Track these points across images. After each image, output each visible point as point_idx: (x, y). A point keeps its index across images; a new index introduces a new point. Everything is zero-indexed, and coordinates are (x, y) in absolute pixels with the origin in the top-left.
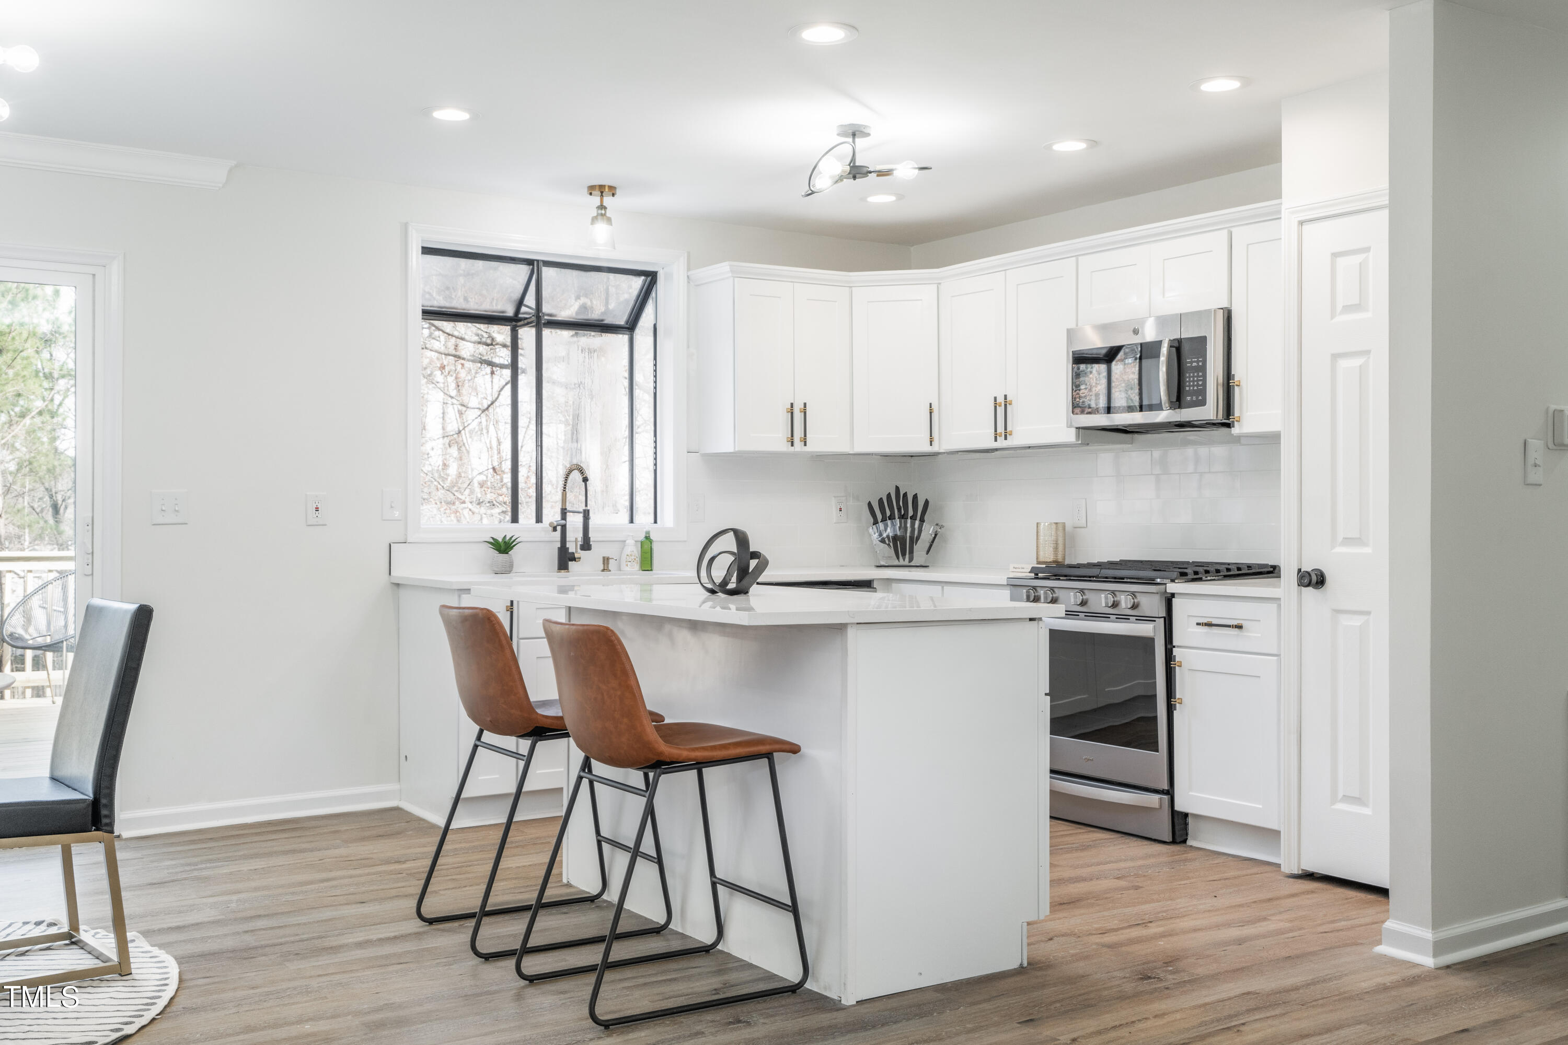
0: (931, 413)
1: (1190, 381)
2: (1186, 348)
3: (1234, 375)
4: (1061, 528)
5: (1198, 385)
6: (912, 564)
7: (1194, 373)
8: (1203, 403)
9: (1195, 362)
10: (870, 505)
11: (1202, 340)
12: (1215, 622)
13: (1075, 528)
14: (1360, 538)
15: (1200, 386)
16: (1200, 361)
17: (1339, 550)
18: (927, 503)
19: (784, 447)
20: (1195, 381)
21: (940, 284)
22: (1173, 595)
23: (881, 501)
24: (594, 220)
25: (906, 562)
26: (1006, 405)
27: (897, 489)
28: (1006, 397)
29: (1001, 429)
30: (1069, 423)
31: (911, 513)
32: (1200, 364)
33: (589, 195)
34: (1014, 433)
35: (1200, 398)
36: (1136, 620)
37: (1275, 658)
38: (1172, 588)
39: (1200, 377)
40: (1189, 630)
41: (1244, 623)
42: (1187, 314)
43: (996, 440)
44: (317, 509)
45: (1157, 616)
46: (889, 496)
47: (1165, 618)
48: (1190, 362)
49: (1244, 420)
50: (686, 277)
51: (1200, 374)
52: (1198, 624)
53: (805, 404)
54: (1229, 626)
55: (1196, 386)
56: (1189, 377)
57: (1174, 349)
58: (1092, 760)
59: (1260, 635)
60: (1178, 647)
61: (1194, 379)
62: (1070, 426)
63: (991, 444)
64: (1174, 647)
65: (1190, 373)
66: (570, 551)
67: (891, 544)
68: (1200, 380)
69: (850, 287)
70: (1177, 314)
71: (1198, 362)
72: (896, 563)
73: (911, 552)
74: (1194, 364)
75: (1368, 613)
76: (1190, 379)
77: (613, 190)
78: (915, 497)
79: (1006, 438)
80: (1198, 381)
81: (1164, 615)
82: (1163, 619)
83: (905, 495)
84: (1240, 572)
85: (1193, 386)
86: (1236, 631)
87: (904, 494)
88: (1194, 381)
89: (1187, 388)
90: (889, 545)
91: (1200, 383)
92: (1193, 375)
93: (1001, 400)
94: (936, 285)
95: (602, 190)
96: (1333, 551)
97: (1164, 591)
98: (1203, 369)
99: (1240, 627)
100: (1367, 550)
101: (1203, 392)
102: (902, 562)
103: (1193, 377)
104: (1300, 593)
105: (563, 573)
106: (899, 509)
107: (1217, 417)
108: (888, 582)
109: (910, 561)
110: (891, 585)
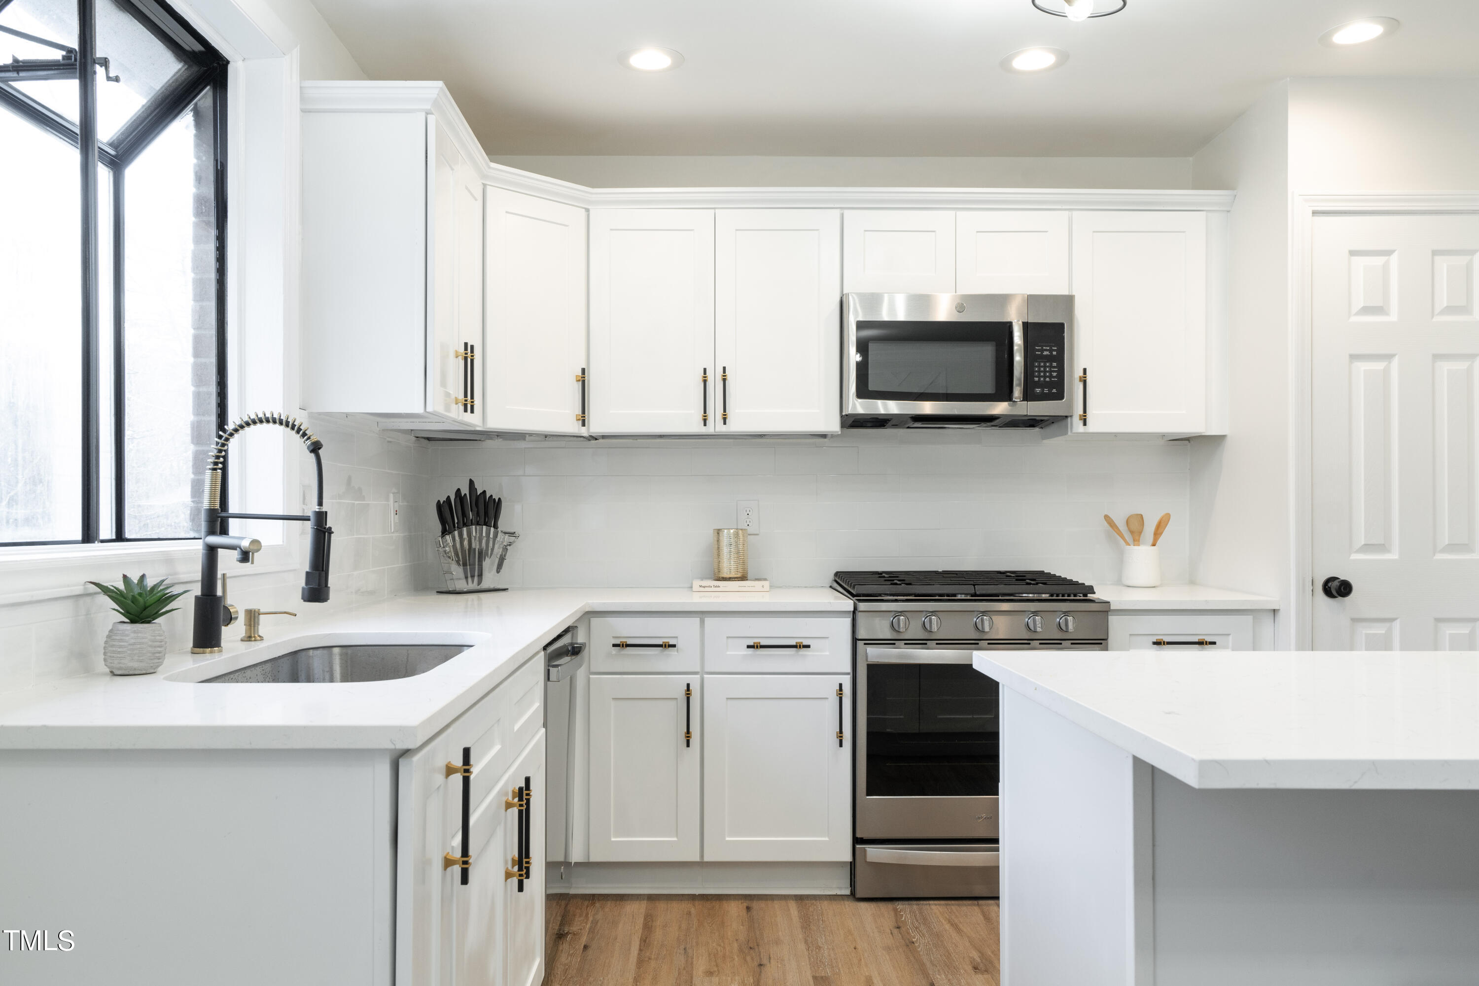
2: (1033, 334)
5: (1051, 377)
6: (481, 586)
7: (1045, 363)
9: (1046, 350)
10: (439, 507)
11: (1057, 327)
14: (1384, 545)
15: (1055, 377)
16: (1054, 350)
18: (499, 504)
20: (1048, 372)
21: (590, 209)
26: (724, 380)
28: (725, 369)
29: (713, 410)
32: (1054, 353)
34: (730, 416)
35: (1054, 391)
36: (1073, 643)
39: (1054, 367)
42: (1036, 296)
43: (704, 424)
48: (1040, 349)
51: (1055, 364)
55: (1048, 377)
56: (1039, 367)
65: (1040, 363)
68: (1055, 371)
70: (1023, 295)
71: (1051, 351)
74: (1045, 353)
76: (1039, 370)
79: (724, 423)
80: (1051, 372)
85: (1045, 377)
88: (1045, 372)
89: (1036, 379)
91: (1055, 374)
92: (1036, 367)
93: (714, 372)
94: (585, 210)
98: (1057, 359)
99: (1206, 643)
100: (1392, 556)
101: (1057, 385)
102: (470, 585)
103: (1045, 367)
108: (587, 617)
109: (480, 581)
110: (591, 620)
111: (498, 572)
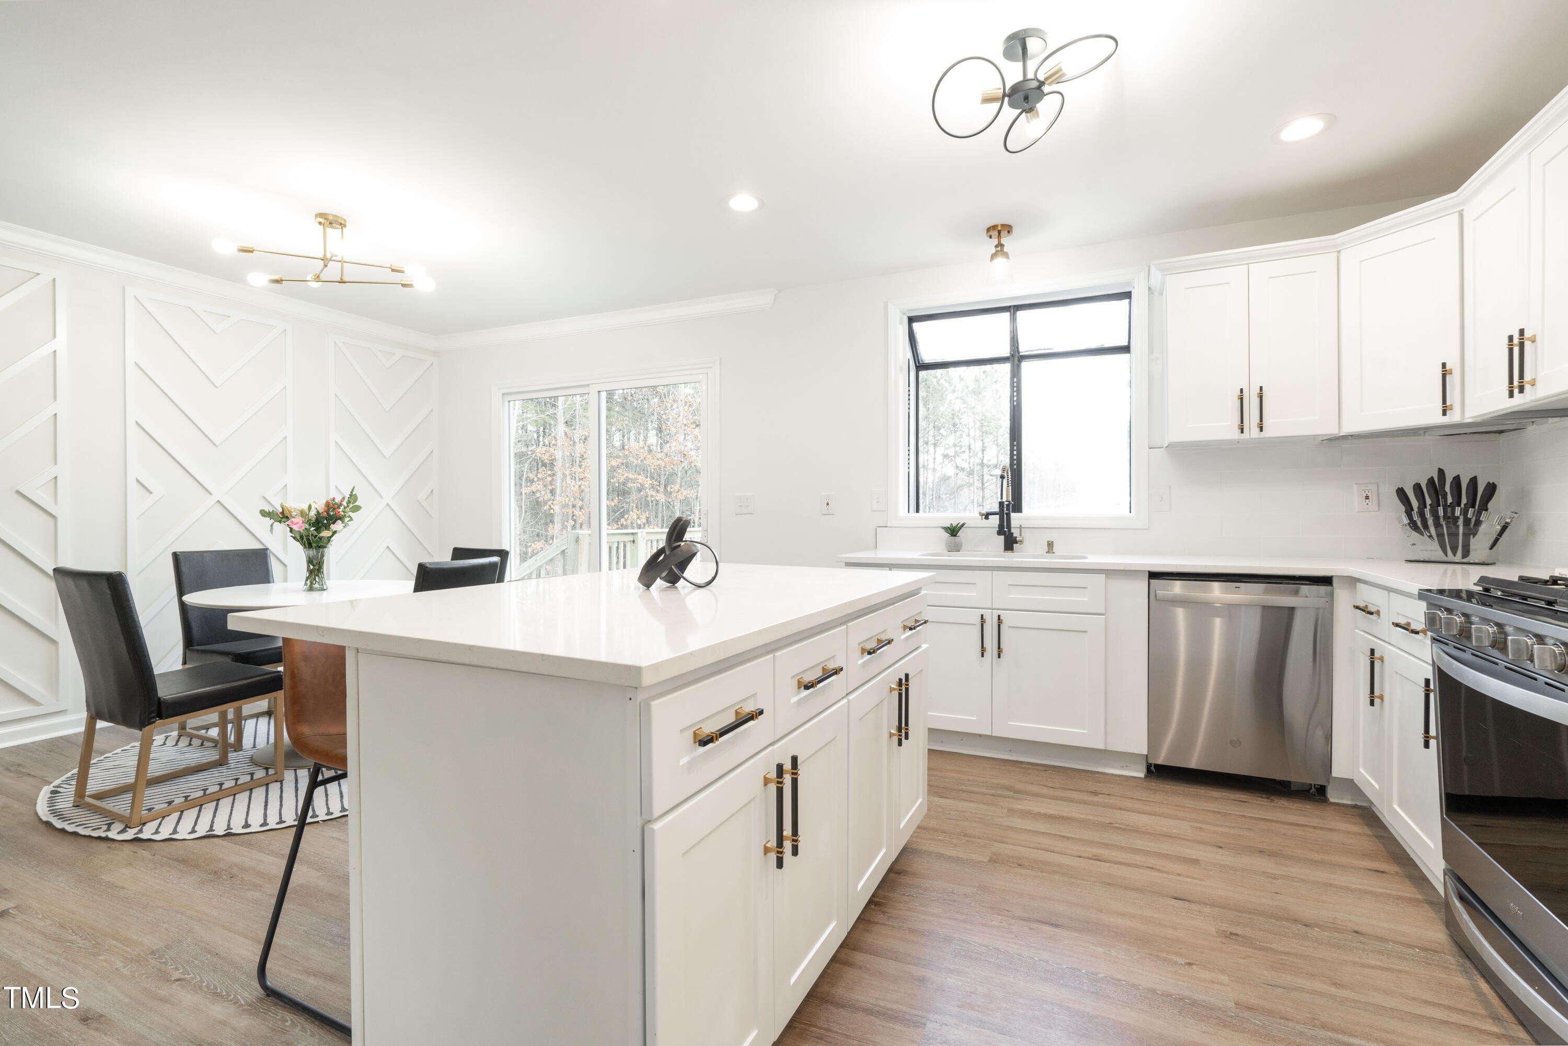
0: (1445, 374)
6: (1467, 559)
10: (1402, 491)
18: (1492, 486)
21: (1461, 210)
23: (1417, 486)
24: (993, 256)
25: (1459, 557)
26: (1522, 344)
27: (1442, 471)
28: (1522, 331)
31: (1464, 500)
33: (989, 238)
34: (1538, 381)
43: (1511, 396)
44: (828, 504)
46: (1430, 479)
53: (1261, 388)
63: (1507, 403)
66: (1014, 535)
67: (1434, 536)
69: (1338, 251)
72: (1444, 558)
73: (1466, 543)
77: (1008, 228)
78: (1474, 481)
79: (1521, 391)
83: (1456, 478)
87: (1453, 478)
90: (1431, 537)
94: (1458, 214)
95: (999, 231)
102: (1452, 557)
105: (1009, 553)
106: (1445, 496)
108: (1353, 581)
109: (1464, 556)
110: (1356, 585)
111: (1491, 548)
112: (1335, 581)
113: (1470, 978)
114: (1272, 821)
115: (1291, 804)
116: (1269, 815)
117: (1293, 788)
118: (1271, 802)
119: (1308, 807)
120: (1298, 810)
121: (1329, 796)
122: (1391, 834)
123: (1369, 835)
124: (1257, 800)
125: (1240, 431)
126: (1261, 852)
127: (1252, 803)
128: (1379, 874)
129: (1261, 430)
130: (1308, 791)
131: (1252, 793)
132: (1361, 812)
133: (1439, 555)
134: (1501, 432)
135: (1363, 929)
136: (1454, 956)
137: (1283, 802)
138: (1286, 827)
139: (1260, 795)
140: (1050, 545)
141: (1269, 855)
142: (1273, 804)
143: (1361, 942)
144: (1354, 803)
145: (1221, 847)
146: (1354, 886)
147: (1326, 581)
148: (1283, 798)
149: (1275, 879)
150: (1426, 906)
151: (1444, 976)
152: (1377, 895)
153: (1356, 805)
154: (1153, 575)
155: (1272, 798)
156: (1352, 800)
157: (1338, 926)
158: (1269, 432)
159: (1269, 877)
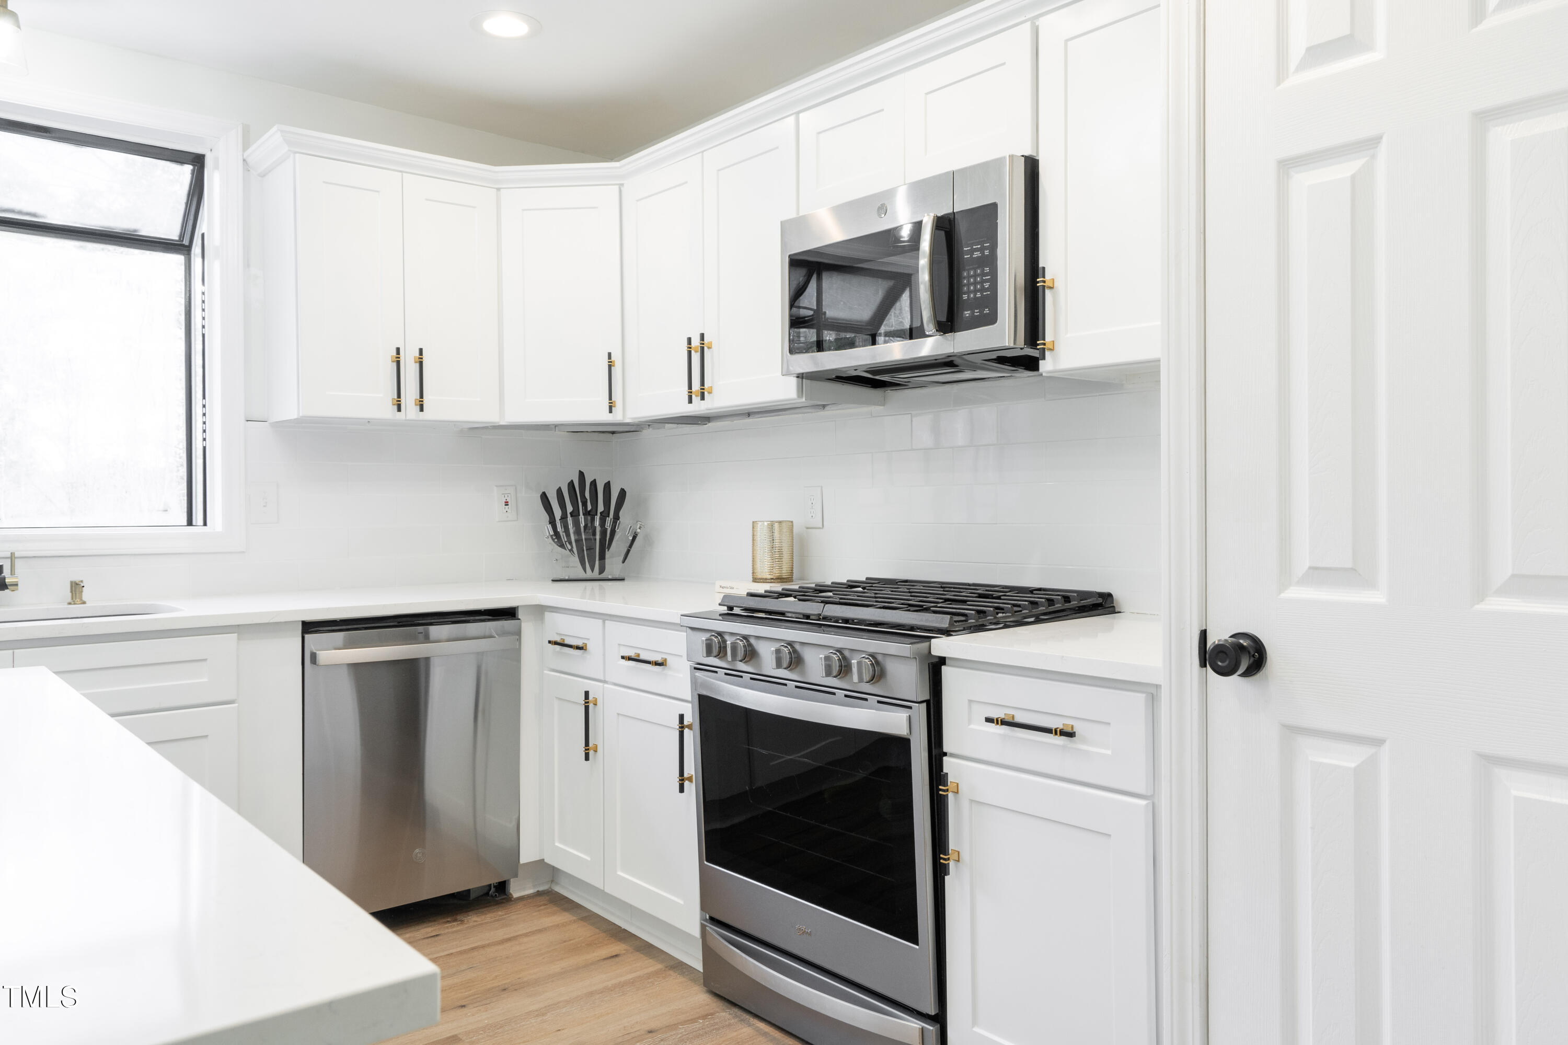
0: (610, 367)
1: (969, 284)
2: (962, 228)
3: (1044, 268)
4: (785, 529)
5: (983, 290)
6: (603, 576)
7: (975, 269)
8: (991, 319)
9: (977, 250)
10: (544, 497)
11: (990, 211)
12: (1019, 719)
13: (807, 528)
14: (1353, 569)
15: (987, 290)
16: (986, 248)
17: (1295, 593)
18: (623, 493)
19: (387, 411)
20: (979, 283)
21: (622, 185)
22: (942, 661)
23: (559, 492)
25: (596, 573)
26: (702, 349)
27: (581, 474)
28: (702, 336)
29: (696, 386)
30: (785, 370)
31: (601, 508)
32: (987, 252)
34: (714, 391)
35: (987, 311)
36: (879, 702)
37: (1143, 802)
38: (941, 646)
39: (987, 274)
40: (972, 726)
41: (1078, 728)
42: (963, 171)
43: (690, 401)
45: (915, 700)
46: (571, 484)
47: (928, 702)
48: (969, 251)
49: (1061, 348)
50: (241, 162)
51: (987, 270)
52: (989, 720)
53: (421, 351)
54: (1048, 731)
55: (979, 291)
56: (969, 277)
57: (943, 233)
58: (810, 934)
59: (1109, 752)
60: (953, 755)
61: (975, 280)
62: (785, 373)
63: (682, 408)
64: (945, 754)
65: (968, 271)
67: (575, 549)
68: (987, 281)
69: (498, 189)
70: (947, 173)
71: (982, 250)
72: (582, 574)
73: (602, 557)
74: (977, 254)
75: (1378, 742)
76: (968, 281)
78: (607, 486)
79: (703, 398)
80: (983, 282)
81: (927, 697)
82: (924, 705)
83: (594, 483)
84: (1052, 609)
85: (975, 291)
86: (1062, 740)
87: (591, 483)
88: (975, 283)
89: (965, 297)
90: (571, 550)
91: (987, 285)
92: (975, 272)
93: (696, 342)
94: (617, 187)
96: (1283, 595)
97: (926, 652)
98: (990, 261)
99: (1069, 734)
100: (1377, 597)
101: (991, 301)
102: (589, 574)
103: (975, 276)
104: (1205, 683)
106: (585, 504)
107: (1015, 343)
108: (540, 610)
109: (602, 570)
110: (544, 614)
111: (623, 562)
112: (521, 614)
113: (750, 1025)
114: (483, 947)
115: (483, 917)
116: (476, 939)
117: (473, 896)
118: (462, 921)
119: (500, 913)
120: (495, 921)
121: (511, 891)
122: (590, 911)
123: (575, 921)
124: (447, 928)
125: (396, 407)
126: (505, 989)
127: (445, 934)
128: (613, 959)
129: (422, 409)
130: (487, 894)
131: (434, 921)
132: (547, 898)
133: (579, 572)
134: (613, 433)
135: (653, 1025)
136: (724, 1010)
137: (474, 919)
138: (501, 947)
139: (444, 920)
140: (76, 588)
141: (516, 990)
142: (467, 926)
143: (662, 1040)
144: (535, 890)
145: (463, 1006)
146: (609, 984)
147: (509, 613)
148: (470, 913)
149: (543, 1015)
150: (671, 972)
151: (735, 1034)
152: (632, 982)
153: (538, 891)
154: (309, 627)
155: (459, 917)
156: (534, 886)
157: (633, 1035)
158: (430, 413)
159: (537, 1016)
